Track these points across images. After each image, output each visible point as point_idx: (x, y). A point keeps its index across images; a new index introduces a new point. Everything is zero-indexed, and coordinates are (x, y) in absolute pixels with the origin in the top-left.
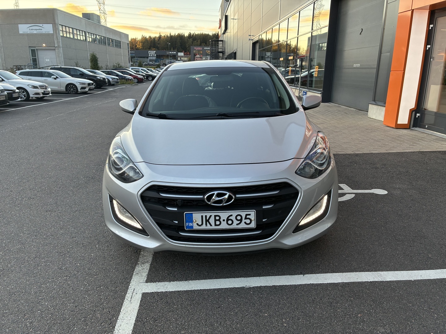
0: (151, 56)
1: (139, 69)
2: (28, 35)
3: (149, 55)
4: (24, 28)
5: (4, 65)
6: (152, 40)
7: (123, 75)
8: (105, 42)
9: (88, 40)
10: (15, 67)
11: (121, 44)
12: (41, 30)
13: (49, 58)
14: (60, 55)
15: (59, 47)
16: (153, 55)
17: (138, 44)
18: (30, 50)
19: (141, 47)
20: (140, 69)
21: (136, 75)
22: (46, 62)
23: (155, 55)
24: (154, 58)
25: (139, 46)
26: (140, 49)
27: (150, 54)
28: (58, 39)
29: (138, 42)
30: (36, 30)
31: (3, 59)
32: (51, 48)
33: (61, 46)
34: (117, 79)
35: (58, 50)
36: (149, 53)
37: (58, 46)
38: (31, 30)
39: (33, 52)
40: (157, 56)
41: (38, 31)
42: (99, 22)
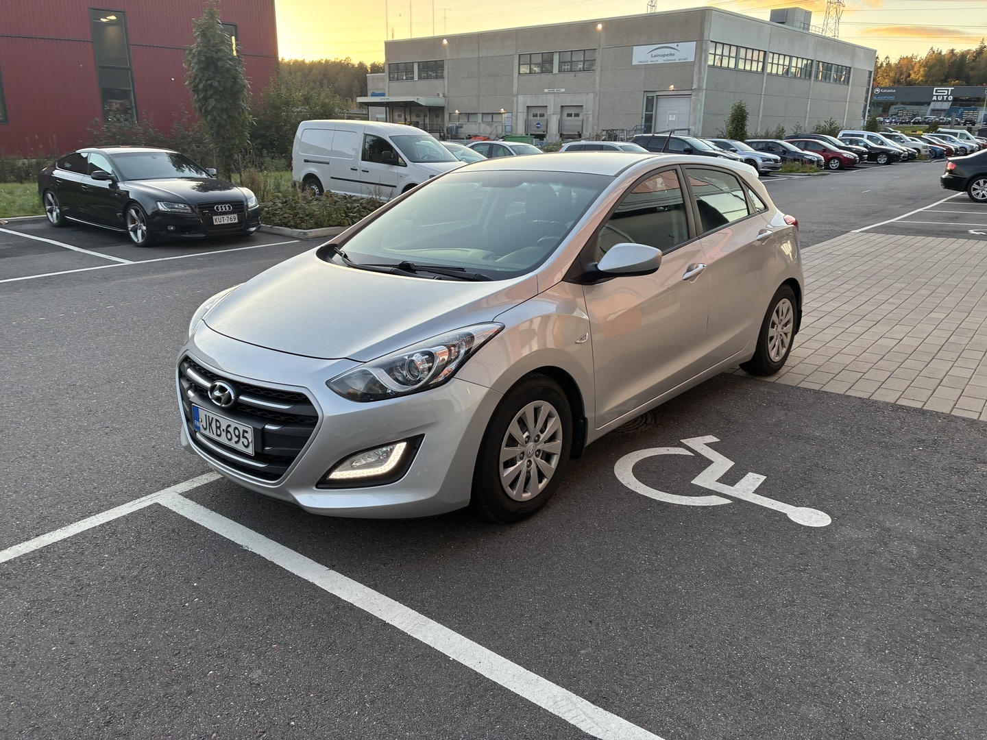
0: (937, 101)
1: (862, 136)
2: (647, 67)
3: (935, 98)
4: (642, 55)
5: (596, 127)
6: (955, 60)
7: (800, 151)
8: (811, 71)
9: (769, 70)
10: (605, 133)
11: (851, 75)
12: (673, 55)
13: (676, 114)
14: (699, 106)
15: (699, 89)
16: (945, 97)
17: (916, 69)
18: (645, 97)
19: (921, 78)
20: (866, 136)
21: (841, 151)
22: (669, 121)
23: (951, 98)
24: (946, 106)
25: (917, 75)
26: (918, 84)
27: (937, 96)
28: (700, 73)
29: (918, 65)
30: (663, 56)
31: (596, 116)
32: (685, 92)
33: (704, 87)
34: (776, 161)
35: (696, 96)
36: (934, 94)
37: (699, 87)
38: (655, 56)
39: (650, 103)
40: (955, 100)
41: (666, 58)
42: (807, 25)
